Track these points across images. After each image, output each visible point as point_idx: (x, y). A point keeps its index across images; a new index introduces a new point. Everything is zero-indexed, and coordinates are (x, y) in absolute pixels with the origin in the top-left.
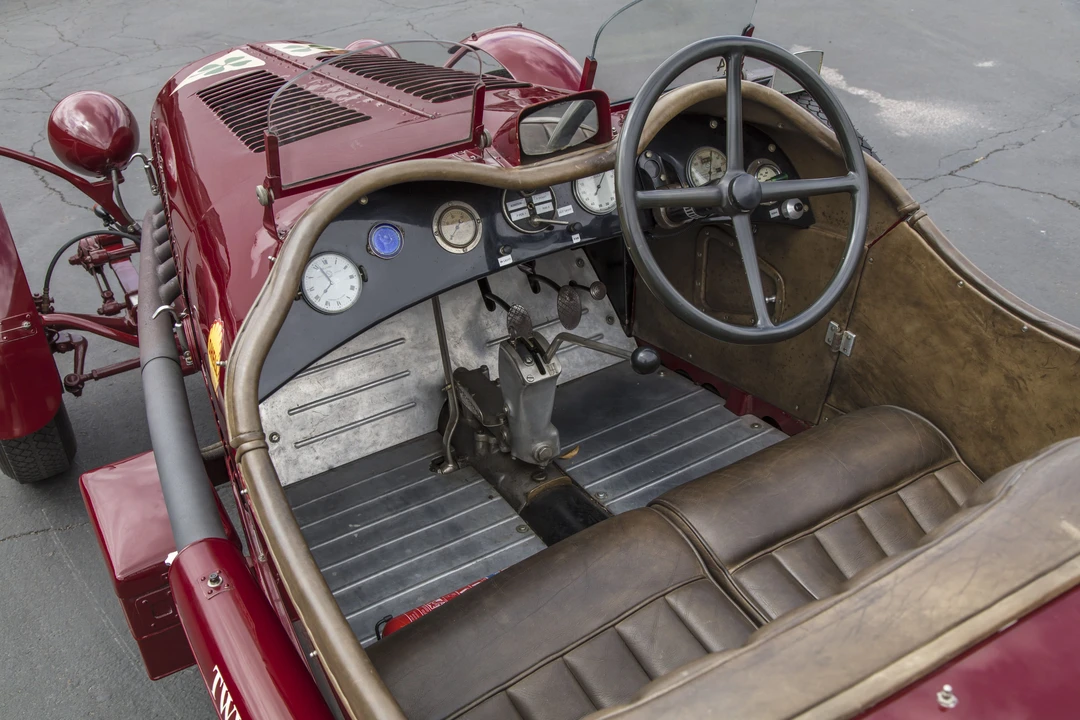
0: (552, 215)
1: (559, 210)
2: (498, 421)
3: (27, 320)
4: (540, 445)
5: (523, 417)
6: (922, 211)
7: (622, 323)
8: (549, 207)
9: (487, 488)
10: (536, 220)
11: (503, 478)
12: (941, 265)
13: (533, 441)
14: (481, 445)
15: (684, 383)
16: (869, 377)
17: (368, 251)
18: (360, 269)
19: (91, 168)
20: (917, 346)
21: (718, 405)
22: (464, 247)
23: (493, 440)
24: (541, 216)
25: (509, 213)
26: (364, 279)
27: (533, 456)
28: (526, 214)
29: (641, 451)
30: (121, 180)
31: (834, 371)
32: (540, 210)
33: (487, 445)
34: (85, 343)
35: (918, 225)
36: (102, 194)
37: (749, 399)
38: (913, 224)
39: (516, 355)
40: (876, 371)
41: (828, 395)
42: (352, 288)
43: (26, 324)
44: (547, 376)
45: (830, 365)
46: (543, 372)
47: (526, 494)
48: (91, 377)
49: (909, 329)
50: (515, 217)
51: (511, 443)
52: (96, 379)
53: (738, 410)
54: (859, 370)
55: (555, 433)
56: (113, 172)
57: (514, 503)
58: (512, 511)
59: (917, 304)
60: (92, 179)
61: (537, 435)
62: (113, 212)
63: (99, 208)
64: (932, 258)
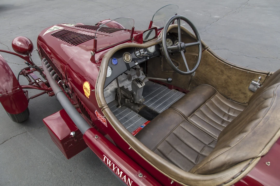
0: (143, 54)
1: (145, 53)
2: (130, 96)
3: (18, 87)
4: (140, 100)
5: (137, 95)
6: (209, 48)
7: (145, 75)
8: (143, 52)
9: (129, 110)
11: (132, 107)
12: (214, 57)
13: (139, 99)
14: (126, 101)
15: (159, 85)
16: (198, 80)
17: (112, 64)
18: (111, 67)
19: (24, 53)
20: (209, 73)
21: (167, 88)
22: (129, 61)
23: (129, 100)
24: (142, 54)
25: (136, 54)
26: (112, 69)
27: (139, 102)
28: (139, 54)
29: (156, 98)
30: (31, 56)
31: (191, 79)
32: (142, 53)
33: (128, 101)
34: (27, 91)
35: (209, 50)
36: (27, 59)
37: (173, 86)
38: (208, 50)
39: (136, 83)
40: (200, 78)
41: (190, 84)
42: (110, 72)
43: (18, 88)
44: (143, 86)
45: (190, 78)
46: (142, 85)
47: (138, 110)
48: (31, 98)
49: (207, 70)
51: (134, 99)
52: (32, 99)
53: (171, 89)
54: (196, 78)
55: (143, 97)
56: (29, 54)
57: (136, 112)
58: (136, 113)
59: (209, 65)
60: (24, 56)
61: (140, 98)
62: (30, 63)
63: (26, 62)
64: (212, 56)
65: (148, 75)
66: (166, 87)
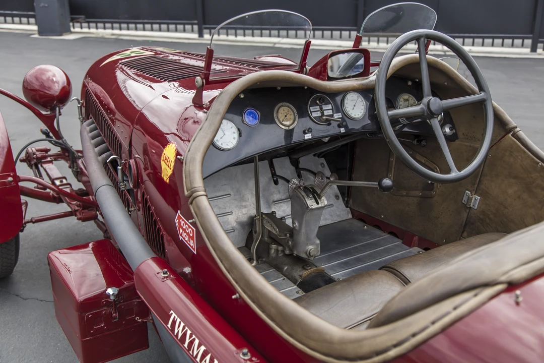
0: (332, 116)
1: (335, 115)
2: (286, 235)
3: (11, 176)
4: (310, 247)
5: (303, 230)
6: (518, 129)
7: (344, 200)
8: (330, 112)
9: (276, 273)
10: (324, 118)
11: (286, 268)
12: (529, 156)
13: (307, 245)
14: (273, 251)
15: (378, 232)
16: (488, 221)
17: (243, 121)
18: (239, 130)
19: (45, 106)
20: (515, 200)
21: (398, 242)
22: (288, 126)
23: (280, 248)
24: (327, 116)
25: (311, 112)
26: (240, 135)
27: (306, 253)
28: (319, 114)
29: (359, 261)
30: (60, 115)
31: (467, 218)
32: (326, 113)
33: (277, 251)
34: (26, 204)
35: (517, 135)
36: (49, 121)
37: (416, 238)
38: (513, 135)
39: (303, 194)
40: (492, 216)
41: (463, 232)
42: (234, 138)
43: (10, 179)
44: (320, 205)
45: (465, 215)
46: (318, 203)
47: (301, 276)
48: (31, 221)
49: (510, 191)
50: (314, 115)
51: (295, 245)
52: (34, 223)
53: (409, 244)
54: (481, 217)
55: (318, 242)
56: (57, 108)
57: (294, 281)
58: (293, 284)
59: (515, 177)
60: (44, 113)
61: (309, 241)
62: (53, 132)
63: (45, 128)
64: (524, 152)
65: (351, 202)
66: (396, 239)
